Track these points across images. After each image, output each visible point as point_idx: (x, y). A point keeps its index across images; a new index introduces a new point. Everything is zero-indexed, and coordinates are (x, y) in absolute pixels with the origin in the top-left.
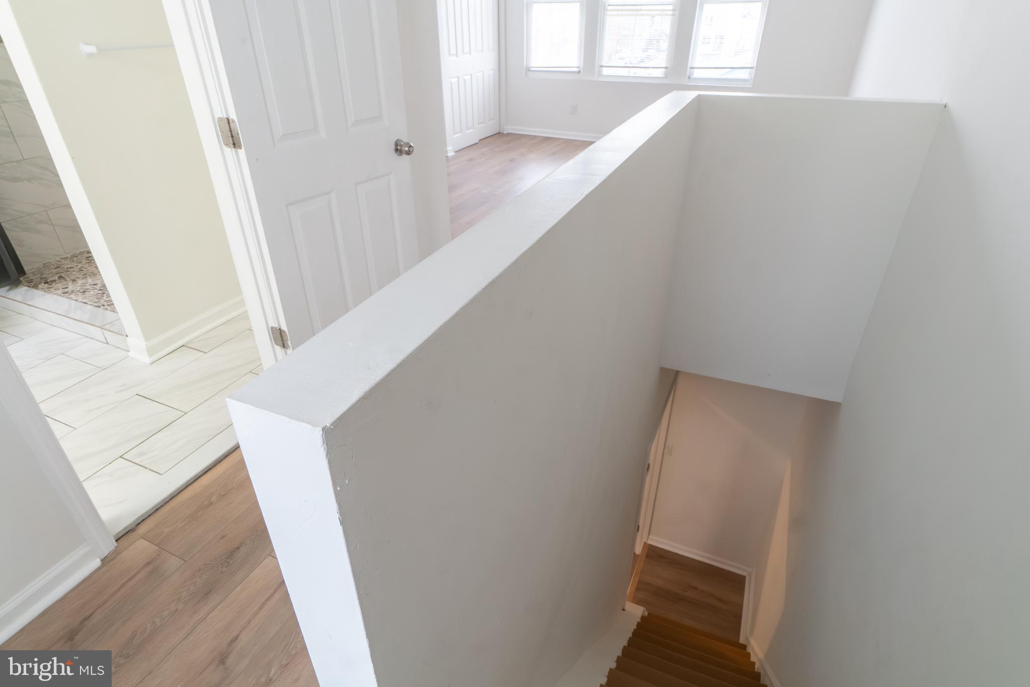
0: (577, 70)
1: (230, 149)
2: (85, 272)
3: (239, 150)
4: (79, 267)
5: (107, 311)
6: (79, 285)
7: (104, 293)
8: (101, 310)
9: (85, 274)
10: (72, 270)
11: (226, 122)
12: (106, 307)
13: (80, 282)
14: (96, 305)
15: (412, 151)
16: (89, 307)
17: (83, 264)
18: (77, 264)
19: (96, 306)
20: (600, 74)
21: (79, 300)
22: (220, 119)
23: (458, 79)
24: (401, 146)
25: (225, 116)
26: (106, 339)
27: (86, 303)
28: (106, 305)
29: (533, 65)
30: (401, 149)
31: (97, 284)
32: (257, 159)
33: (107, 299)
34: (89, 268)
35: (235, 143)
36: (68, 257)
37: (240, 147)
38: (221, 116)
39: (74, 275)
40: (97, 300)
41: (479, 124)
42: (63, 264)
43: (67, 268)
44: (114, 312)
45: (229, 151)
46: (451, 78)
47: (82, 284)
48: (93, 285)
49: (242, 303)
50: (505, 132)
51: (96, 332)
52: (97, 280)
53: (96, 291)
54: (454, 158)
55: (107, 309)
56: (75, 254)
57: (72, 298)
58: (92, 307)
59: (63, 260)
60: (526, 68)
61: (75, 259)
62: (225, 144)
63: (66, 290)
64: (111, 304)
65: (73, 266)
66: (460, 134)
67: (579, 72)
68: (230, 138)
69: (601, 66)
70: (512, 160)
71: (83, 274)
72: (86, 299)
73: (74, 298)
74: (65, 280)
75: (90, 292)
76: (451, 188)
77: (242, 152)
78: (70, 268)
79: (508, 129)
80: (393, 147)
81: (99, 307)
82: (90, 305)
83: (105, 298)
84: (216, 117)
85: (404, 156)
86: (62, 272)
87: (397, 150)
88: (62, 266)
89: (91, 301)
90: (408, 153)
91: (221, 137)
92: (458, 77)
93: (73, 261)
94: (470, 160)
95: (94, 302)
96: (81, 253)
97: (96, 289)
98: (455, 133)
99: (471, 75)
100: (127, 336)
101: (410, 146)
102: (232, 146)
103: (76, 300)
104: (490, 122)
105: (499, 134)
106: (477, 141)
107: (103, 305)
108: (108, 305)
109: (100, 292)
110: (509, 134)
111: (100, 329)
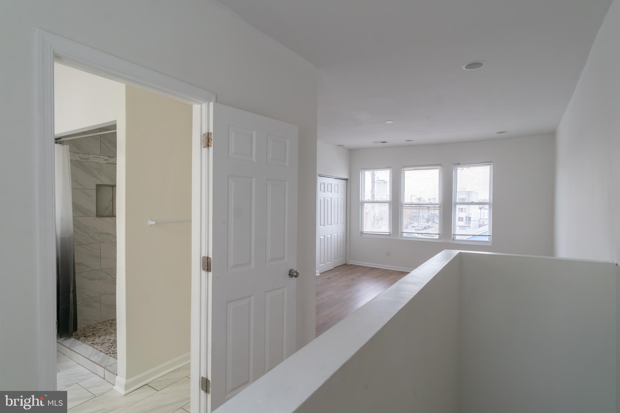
0: (388, 234)
1: (205, 272)
2: (107, 332)
3: (209, 273)
4: (105, 329)
5: (111, 357)
6: (101, 339)
7: (113, 346)
8: (108, 356)
9: (107, 333)
10: (101, 330)
11: (207, 259)
12: (111, 354)
13: (102, 337)
14: (106, 352)
15: (298, 276)
16: (102, 354)
17: (108, 327)
18: (104, 327)
19: (106, 354)
20: (402, 236)
21: (98, 349)
22: (204, 257)
23: (324, 237)
24: (293, 272)
25: (207, 256)
26: (104, 376)
27: (101, 351)
28: (111, 353)
29: (365, 231)
30: (292, 274)
31: (111, 340)
32: (217, 278)
33: (113, 350)
34: (110, 329)
35: (208, 269)
36: (101, 322)
37: (210, 272)
38: (205, 256)
39: (101, 333)
40: (107, 350)
41: (335, 259)
42: (97, 326)
43: (99, 329)
44: (115, 358)
45: (204, 273)
46: (320, 236)
47: (103, 339)
48: (109, 340)
49: (189, 357)
50: (348, 264)
51: (100, 370)
52: (111, 337)
53: (109, 344)
54: (319, 277)
55: (111, 356)
56: (105, 321)
57: (95, 347)
58: (104, 354)
59: (98, 324)
60: (361, 231)
61: (105, 323)
62: (203, 269)
63: (94, 342)
64: (115, 353)
65: (102, 328)
66: (323, 264)
67: (390, 235)
68: (206, 267)
69: (402, 232)
70: (352, 280)
71: (106, 333)
72: (102, 348)
73: (96, 348)
74: (95, 336)
75: (106, 344)
76: (318, 294)
77: (210, 274)
78: (100, 329)
79: (351, 262)
80: (288, 273)
81: (108, 354)
82: (103, 352)
83: (112, 349)
84: (202, 256)
85: (294, 278)
86: (95, 331)
87: (290, 274)
88: (96, 327)
89: (104, 350)
90: (296, 276)
91: (202, 265)
92: (324, 236)
93: (103, 325)
94: (328, 278)
95: (106, 351)
96: (109, 320)
97: (109, 343)
98: (321, 264)
99: (331, 235)
100: (117, 375)
101: (298, 273)
102: (206, 270)
103: (97, 349)
104: (340, 258)
105: (345, 265)
106: (333, 268)
107: (110, 353)
108: (112, 354)
109: (111, 344)
110: (351, 265)
111: (104, 369)
